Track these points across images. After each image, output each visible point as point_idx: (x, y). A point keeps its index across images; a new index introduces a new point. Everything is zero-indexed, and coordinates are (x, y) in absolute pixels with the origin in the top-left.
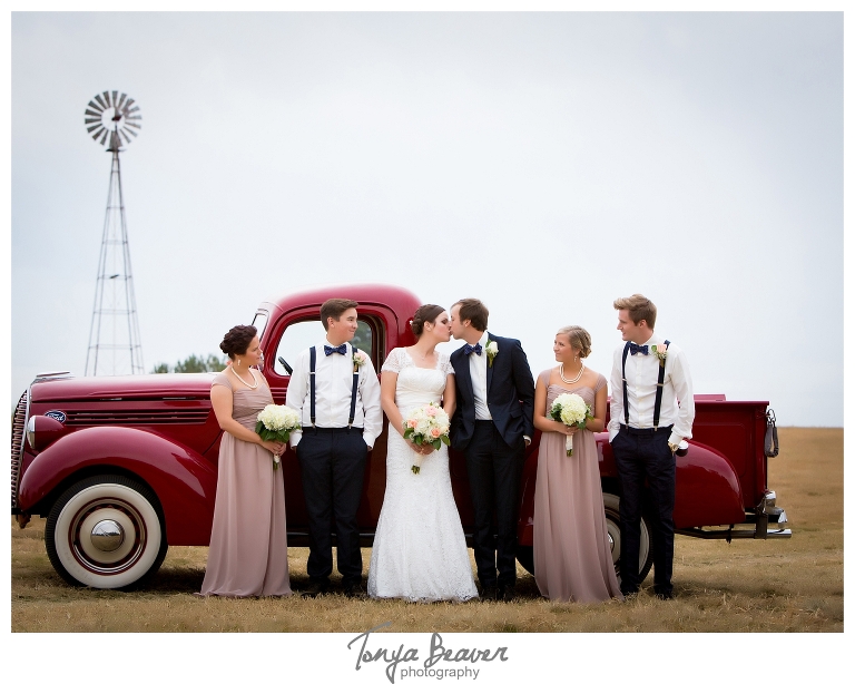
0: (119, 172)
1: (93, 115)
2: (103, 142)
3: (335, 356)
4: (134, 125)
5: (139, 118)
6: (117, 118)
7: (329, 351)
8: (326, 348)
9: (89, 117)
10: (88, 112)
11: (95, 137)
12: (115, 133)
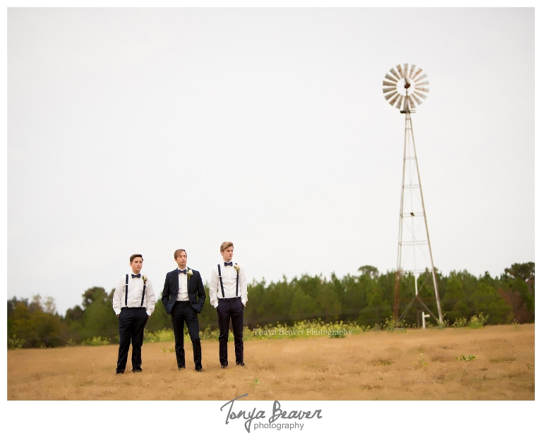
0: (412, 129)
1: (389, 85)
2: (399, 107)
3: (136, 279)
4: (424, 90)
5: (427, 83)
6: (407, 86)
7: (133, 276)
8: (132, 275)
9: (386, 87)
10: (385, 84)
11: (392, 103)
12: (407, 97)
